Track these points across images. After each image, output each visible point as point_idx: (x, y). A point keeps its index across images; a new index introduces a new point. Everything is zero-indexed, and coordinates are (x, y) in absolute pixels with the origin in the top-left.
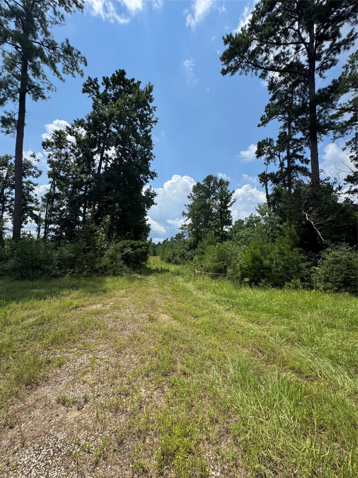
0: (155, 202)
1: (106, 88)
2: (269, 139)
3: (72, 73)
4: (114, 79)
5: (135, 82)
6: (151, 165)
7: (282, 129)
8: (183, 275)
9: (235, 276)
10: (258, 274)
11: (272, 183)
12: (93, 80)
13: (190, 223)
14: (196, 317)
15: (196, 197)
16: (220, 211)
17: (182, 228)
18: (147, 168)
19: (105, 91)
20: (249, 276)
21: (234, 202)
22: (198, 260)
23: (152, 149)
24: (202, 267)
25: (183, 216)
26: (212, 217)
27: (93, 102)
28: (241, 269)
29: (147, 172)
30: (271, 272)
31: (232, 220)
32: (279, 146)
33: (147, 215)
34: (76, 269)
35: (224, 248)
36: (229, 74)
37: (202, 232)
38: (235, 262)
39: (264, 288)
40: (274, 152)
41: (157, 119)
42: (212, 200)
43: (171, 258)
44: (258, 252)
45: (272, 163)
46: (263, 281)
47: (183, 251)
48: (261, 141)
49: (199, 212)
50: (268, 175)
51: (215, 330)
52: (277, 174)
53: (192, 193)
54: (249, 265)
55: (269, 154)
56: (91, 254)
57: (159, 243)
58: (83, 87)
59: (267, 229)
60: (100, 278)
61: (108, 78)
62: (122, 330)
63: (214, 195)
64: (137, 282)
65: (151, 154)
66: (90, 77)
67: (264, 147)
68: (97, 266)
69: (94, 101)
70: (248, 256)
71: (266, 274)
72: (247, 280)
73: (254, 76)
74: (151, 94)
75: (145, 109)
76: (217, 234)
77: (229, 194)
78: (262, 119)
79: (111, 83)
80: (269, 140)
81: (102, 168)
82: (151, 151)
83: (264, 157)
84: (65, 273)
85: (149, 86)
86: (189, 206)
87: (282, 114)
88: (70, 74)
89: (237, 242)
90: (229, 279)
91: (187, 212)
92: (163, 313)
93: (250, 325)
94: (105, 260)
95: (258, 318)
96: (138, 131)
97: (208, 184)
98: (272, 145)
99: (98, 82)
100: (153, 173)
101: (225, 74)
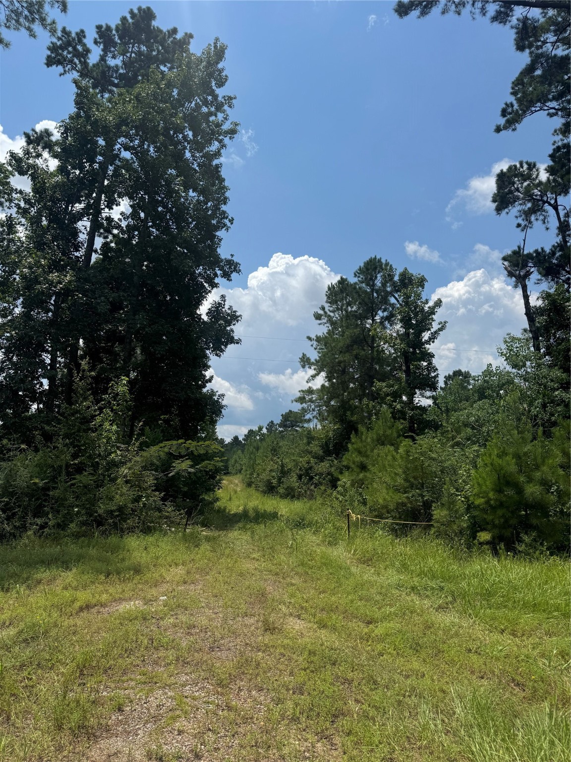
0: (236, 338)
1: (103, 50)
2: (527, 163)
3: (29, 29)
4: (124, 29)
5: (179, 36)
6: (222, 243)
7: (561, 136)
8: (316, 527)
9: (455, 527)
10: (513, 521)
11: (539, 277)
12: (73, 35)
13: (323, 386)
14: (369, 623)
15: (336, 316)
16: (405, 354)
17: (301, 400)
18: (213, 249)
19: (103, 58)
20: (489, 527)
21: (440, 329)
22: (352, 485)
23: (225, 204)
24: (364, 503)
25: (303, 367)
26: (381, 366)
27: (76, 90)
28: (468, 509)
29: (214, 261)
30: (547, 516)
31: (437, 376)
32: (554, 180)
33: (209, 367)
34: (50, 516)
35: (421, 454)
36: (415, 13)
37: (356, 407)
38: (453, 491)
39: (528, 556)
40: (541, 196)
41: (236, 125)
42: (381, 323)
43: (274, 482)
44: (511, 466)
45: (537, 225)
46: (526, 538)
47: (308, 463)
48: (505, 170)
49: (347, 357)
50: (529, 256)
51: (417, 648)
52: (553, 253)
53: (327, 306)
54: (489, 500)
55: (529, 201)
56: (85, 478)
57: (236, 438)
58: (49, 53)
59: (531, 404)
60: (113, 539)
61: (108, 28)
62: (212, 649)
63: (384, 310)
64: (205, 547)
65: (224, 215)
66: (68, 29)
67: (514, 183)
68: (101, 508)
69: (78, 87)
70: (484, 475)
71: (534, 521)
72: (484, 536)
73: (478, 16)
74: (220, 66)
75: (206, 103)
76: (398, 415)
77: (426, 309)
78: (504, 113)
79: (117, 39)
80: (525, 166)
81: (96, 251)
82: (224, 208)
83: (515, 210)
84: (24, 528)
85: (215, 47)
86: (318, 339)
87: (555, 99)
88: (23, 30)
89: (453, 438)
90: (438, 535)
91: (314, 356)
92: (291, 615)
93: (496, 636)
94: (121, 495)
95: (515, 622)
96: (188, 155)
97: (370, 281)
98: (534, 180)
99: (85, 41)
100: (230, 263)
101: (406, 14)
